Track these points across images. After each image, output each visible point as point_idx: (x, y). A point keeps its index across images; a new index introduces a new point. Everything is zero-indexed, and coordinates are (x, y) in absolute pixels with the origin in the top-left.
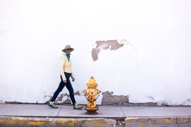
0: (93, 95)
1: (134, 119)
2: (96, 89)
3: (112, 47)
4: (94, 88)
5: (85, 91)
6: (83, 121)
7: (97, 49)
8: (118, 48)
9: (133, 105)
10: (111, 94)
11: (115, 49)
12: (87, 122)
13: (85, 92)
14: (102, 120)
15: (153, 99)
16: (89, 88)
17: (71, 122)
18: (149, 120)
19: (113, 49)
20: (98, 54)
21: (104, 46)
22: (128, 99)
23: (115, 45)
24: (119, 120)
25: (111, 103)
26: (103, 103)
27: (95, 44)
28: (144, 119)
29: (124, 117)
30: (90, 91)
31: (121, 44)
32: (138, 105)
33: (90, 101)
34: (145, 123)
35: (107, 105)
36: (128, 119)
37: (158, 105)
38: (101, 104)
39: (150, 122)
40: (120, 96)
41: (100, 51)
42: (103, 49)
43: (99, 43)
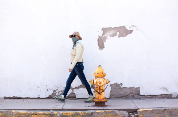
0: (102, 84)
1: (149, 110)
2: (104, 79)
3: (119, 33)
4: (102, 78)
5: (92, 80)
6: (92, 113)
7: (103, 37)
8: (127, 34)
9: (145, 97)
10: (120, 86)
11: (123, 36)
12: (96, 114)
13: (93, 82)
14: (112, 112)
15: (167, 90)
16: (96, 77)
17: (78, 114)
18: (165, 111)
19: (121, 35)
20: (105, 42)
21: (111, 33)
22: (139, 91)
23: (123, 32)
24: (131, 112)
25: (121, 96)
26: (112, 96)
27: (101, 31)
28: (160, 110)
29: (137, 108)
30: (98, 81)
31: (130, 31)
32: (150, 98)
33: (98, 92)
34: (160, 114)
35: (116, 98)
36: (141, 110)
37: (173, 97)
38: (109, 98)
39: (166, 113)
40: (130, 88)
41: (107, 38)
42: (110, 37)
43: (105, 30)
